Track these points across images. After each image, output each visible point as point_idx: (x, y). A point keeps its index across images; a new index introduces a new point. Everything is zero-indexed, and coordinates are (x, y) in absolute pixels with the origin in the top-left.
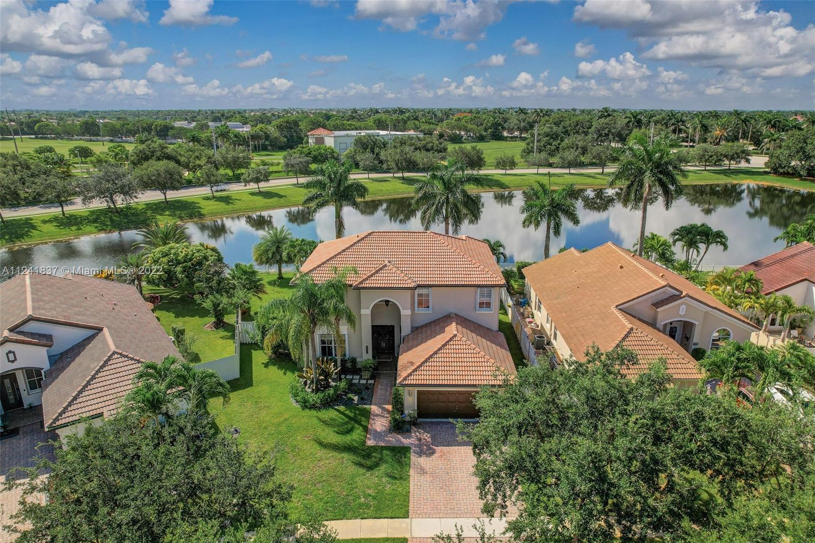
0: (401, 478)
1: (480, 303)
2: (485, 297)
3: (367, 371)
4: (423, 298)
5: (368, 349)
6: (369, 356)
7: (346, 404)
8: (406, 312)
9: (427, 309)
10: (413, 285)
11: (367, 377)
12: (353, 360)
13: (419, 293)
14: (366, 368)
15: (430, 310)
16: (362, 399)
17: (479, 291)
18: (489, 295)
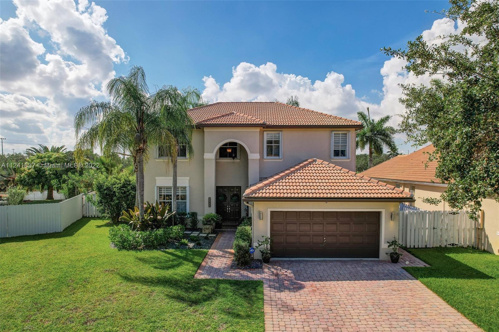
0: (248, 316)
1: (335, 151)
2: (340, 143)
3: (209, 225)
4: (273, 145)
5: (210, 203)
6: (211, 211)
7: (177, 248)
8: (254, 156)
9: (277, 157)
10: (261, 122)
11: (207, 231)
12: (194, 215)
13: (268, 139)
14: (207, 221)
15: (280, 158)
16: (199, 244)
17: (333, 135)
18: (345, 141)
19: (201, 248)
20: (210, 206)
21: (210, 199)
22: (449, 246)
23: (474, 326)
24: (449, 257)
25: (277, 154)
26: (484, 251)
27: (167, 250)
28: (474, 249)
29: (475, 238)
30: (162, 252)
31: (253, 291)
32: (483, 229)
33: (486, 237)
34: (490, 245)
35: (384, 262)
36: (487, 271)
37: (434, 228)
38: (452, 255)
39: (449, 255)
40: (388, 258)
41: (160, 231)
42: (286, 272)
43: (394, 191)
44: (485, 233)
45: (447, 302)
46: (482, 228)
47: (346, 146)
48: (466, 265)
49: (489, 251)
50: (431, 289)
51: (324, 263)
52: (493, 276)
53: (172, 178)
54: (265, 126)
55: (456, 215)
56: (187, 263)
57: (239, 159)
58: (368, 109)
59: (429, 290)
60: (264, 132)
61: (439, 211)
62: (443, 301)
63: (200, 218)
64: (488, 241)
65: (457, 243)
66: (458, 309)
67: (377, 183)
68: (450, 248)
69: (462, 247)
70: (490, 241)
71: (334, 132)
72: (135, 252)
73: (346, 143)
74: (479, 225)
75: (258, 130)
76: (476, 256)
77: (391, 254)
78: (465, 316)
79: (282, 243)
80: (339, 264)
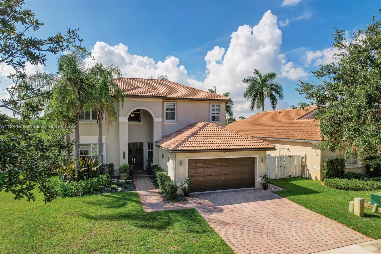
0: (204, 231)
1: (212, 116)
2: (215, 111)
3: (125, 173)
4: (170, 112)
5: (124, 155)
6: (125, 162)
7: (110, 192)
8: (157, 120)
9: (173, 121)
10: (164, 95)
11: (124, 178)
12: (111, 166)
13: (167, 108)
14: (123, 170)
15: (176, 121)
16: (126, 188)
17: (211, 106)
18: (218, 110)
19: (129, 191)
20: (124, 158)
21: (124, 153)
22: (288, 177)
23: (327, 218)
24: (292, 184)
25: (173, 119)
26: (307, 179)
27: (103, 194)
28: (301, 178)
29: (301, 171)
30: (100, 196)
31: (193, 216)
32: (305, 166)
33: (308, 170)
34: (310, 175)
35: (260, 189)
36: (315, 189)
37: (280, 167)
38: (293, 182)
39: (291, 182)
40: (261, 186)
41: (95, 180)
42: (205, 201)
43: (263, 144)
44: (307, 168)
45: (307, 208)
46: (305, 164)
47: (219, 113)
48: (303, 187)
49: (309, 178)
50: (295, 202)
51: (224, 194)
52: (319, 191)
53: (98, 137)
54: (165, 98)
55: (291, 158)
56: (130, 202)
57: (142, 122)
58: (215, 87)
59: (295, 203)
60: (164, 102)
61: (283, 156)
62: (305, 208)
63: (116, 168)
64: (309, 172)
65: (292, 175)
66: (315, 211)
67: (252, 139)
68: (289, 178)
69: (295, 177)
70: (310, 172)
71: (211, 104)
72: (78, 198)
73: (219, 111)
74: (303, 163)
75: (161, 100)
76: (304, 181)
77: (264, 184)
78: (320, 214)
79: (195, 182)
80: (234, 193)
